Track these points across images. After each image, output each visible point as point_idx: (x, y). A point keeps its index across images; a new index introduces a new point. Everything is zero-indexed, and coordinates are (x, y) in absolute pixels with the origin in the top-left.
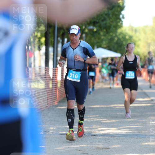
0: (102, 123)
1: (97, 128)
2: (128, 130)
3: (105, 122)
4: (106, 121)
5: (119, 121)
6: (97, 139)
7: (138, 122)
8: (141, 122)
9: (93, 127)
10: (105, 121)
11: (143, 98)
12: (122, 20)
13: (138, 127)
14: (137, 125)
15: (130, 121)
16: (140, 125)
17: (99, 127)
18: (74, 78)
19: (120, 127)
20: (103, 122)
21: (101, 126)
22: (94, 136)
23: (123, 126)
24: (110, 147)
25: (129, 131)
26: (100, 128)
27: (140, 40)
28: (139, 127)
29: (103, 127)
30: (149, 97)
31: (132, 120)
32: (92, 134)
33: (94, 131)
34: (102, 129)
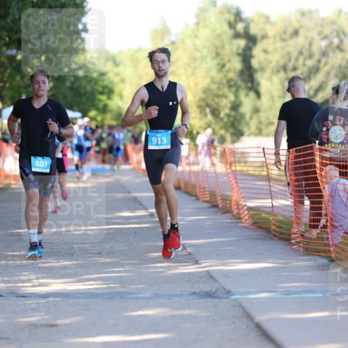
0: (39, 268)
1: (29, 281)
2: (99, 282)
3: (46, 265)
4: (50, 264)
5: (78, 264)
6: (29, 304)
7: (122, 265)
8: (128, 264)
9: (22, 278)
10: (47, 263)
11: (133, 210)
13: (121, 277)
14: (119, 272)
15: (103, 263)
16: (126, 272)
17: (34, 277)
19: (81, 275)
20: (43, 265)
21: (39, 276)
22: (23, 298)
23: (88, 274)
24: (60, 322)
25: (102, 285)
26: (38, 278)
27: (123, 81)
28: (124, 276)
29: (43, 278)
30: (146, 209)
31: (108, 260)
32: (19, 294)
33: (24, 286)
34: (41, 281)
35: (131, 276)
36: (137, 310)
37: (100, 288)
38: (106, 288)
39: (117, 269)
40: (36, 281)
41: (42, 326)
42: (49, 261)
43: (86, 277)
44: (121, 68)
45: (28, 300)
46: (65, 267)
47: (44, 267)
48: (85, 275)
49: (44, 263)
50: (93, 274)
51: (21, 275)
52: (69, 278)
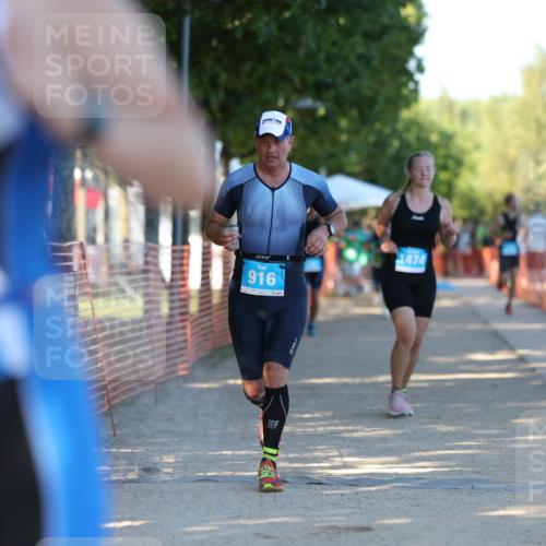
0: (344, 439)
1: (326, 459)
2: (437, 463)
3: (355, 435)
4: (361, 434)
5: (405, 434)
6: (327, 495)
7: (474, 437)
8: (483, 436)
9: (316, 454)
10: (357, 431)
11: (492, 350)
12: (417, 76)
13: (472, 455)
14: (469, 447)
15: (445, 433)
16: (479, 447)
17: (335, 454)
18: (265, 286)
19: (408, 452)
20: (350, 435)
21: (342, 451)
22: (318, 487)
23: (419, 450)
24: (373, 524)
25: (442, 467)
26: (341, 456)
27: (478, 147)
28: (478, 454)
29: (350, 455)
30: (511, 348)
31: (451, 428)
32: (312, 479)
33: (319, 468)
34: (346, 459)
35: (487, 455)
36: (497, 509)
37: (439, 473)
38: (447, 473)
39: (465, 443)
40: (338, 459)
41: (347, 529)
42: (359, 428)
43: (417, 454)
44: (471, 127)
45: (326, 490)
46: (384, 439)
47: (352, 438)
48: (415, 451)
49: (352, 431)
50: (428, 450)
51: (314, 450)
52: (389, 455)
